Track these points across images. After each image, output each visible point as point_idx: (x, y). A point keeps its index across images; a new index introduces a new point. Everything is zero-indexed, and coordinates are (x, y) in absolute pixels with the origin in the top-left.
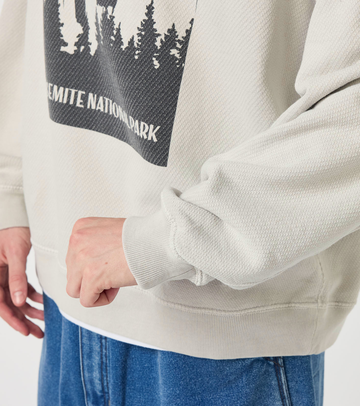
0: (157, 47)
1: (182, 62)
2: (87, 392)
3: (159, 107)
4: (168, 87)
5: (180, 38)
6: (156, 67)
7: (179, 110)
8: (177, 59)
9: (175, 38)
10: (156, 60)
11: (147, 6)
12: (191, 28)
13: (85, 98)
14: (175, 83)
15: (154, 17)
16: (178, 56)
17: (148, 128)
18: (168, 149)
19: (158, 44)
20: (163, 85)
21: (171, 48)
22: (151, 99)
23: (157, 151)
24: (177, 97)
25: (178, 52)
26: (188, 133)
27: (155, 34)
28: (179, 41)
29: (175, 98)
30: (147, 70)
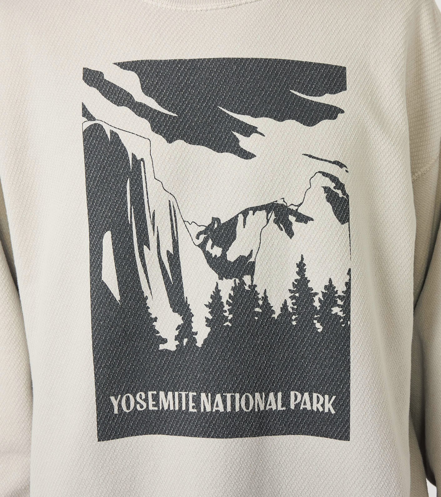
0: (316, 308)
1: (347, 320)
3: (331, 375)
4: (337, 351)
5: (340, 293)
6: (319, 331)
7: (353, 375)
8: (340, 318)
9: (334, 295)
10: (318, 322)
11: (297, 264)
12: (350, 280)
13: (197, 401)
14: (344, 345)
15: (307, 274)
16: (341, 314)
17: (323, 399)
18: (348, 421)
19: (317, 304)
20: (330, 350)
21: (332, 307)
22: (321, 367)
23: (337, 424)
24: (349, 360)
25: (341, 309)
26: (368, 399)
27: (312, 293)
28: (339, 297)
29: (347, 362)
30: (310, 335)
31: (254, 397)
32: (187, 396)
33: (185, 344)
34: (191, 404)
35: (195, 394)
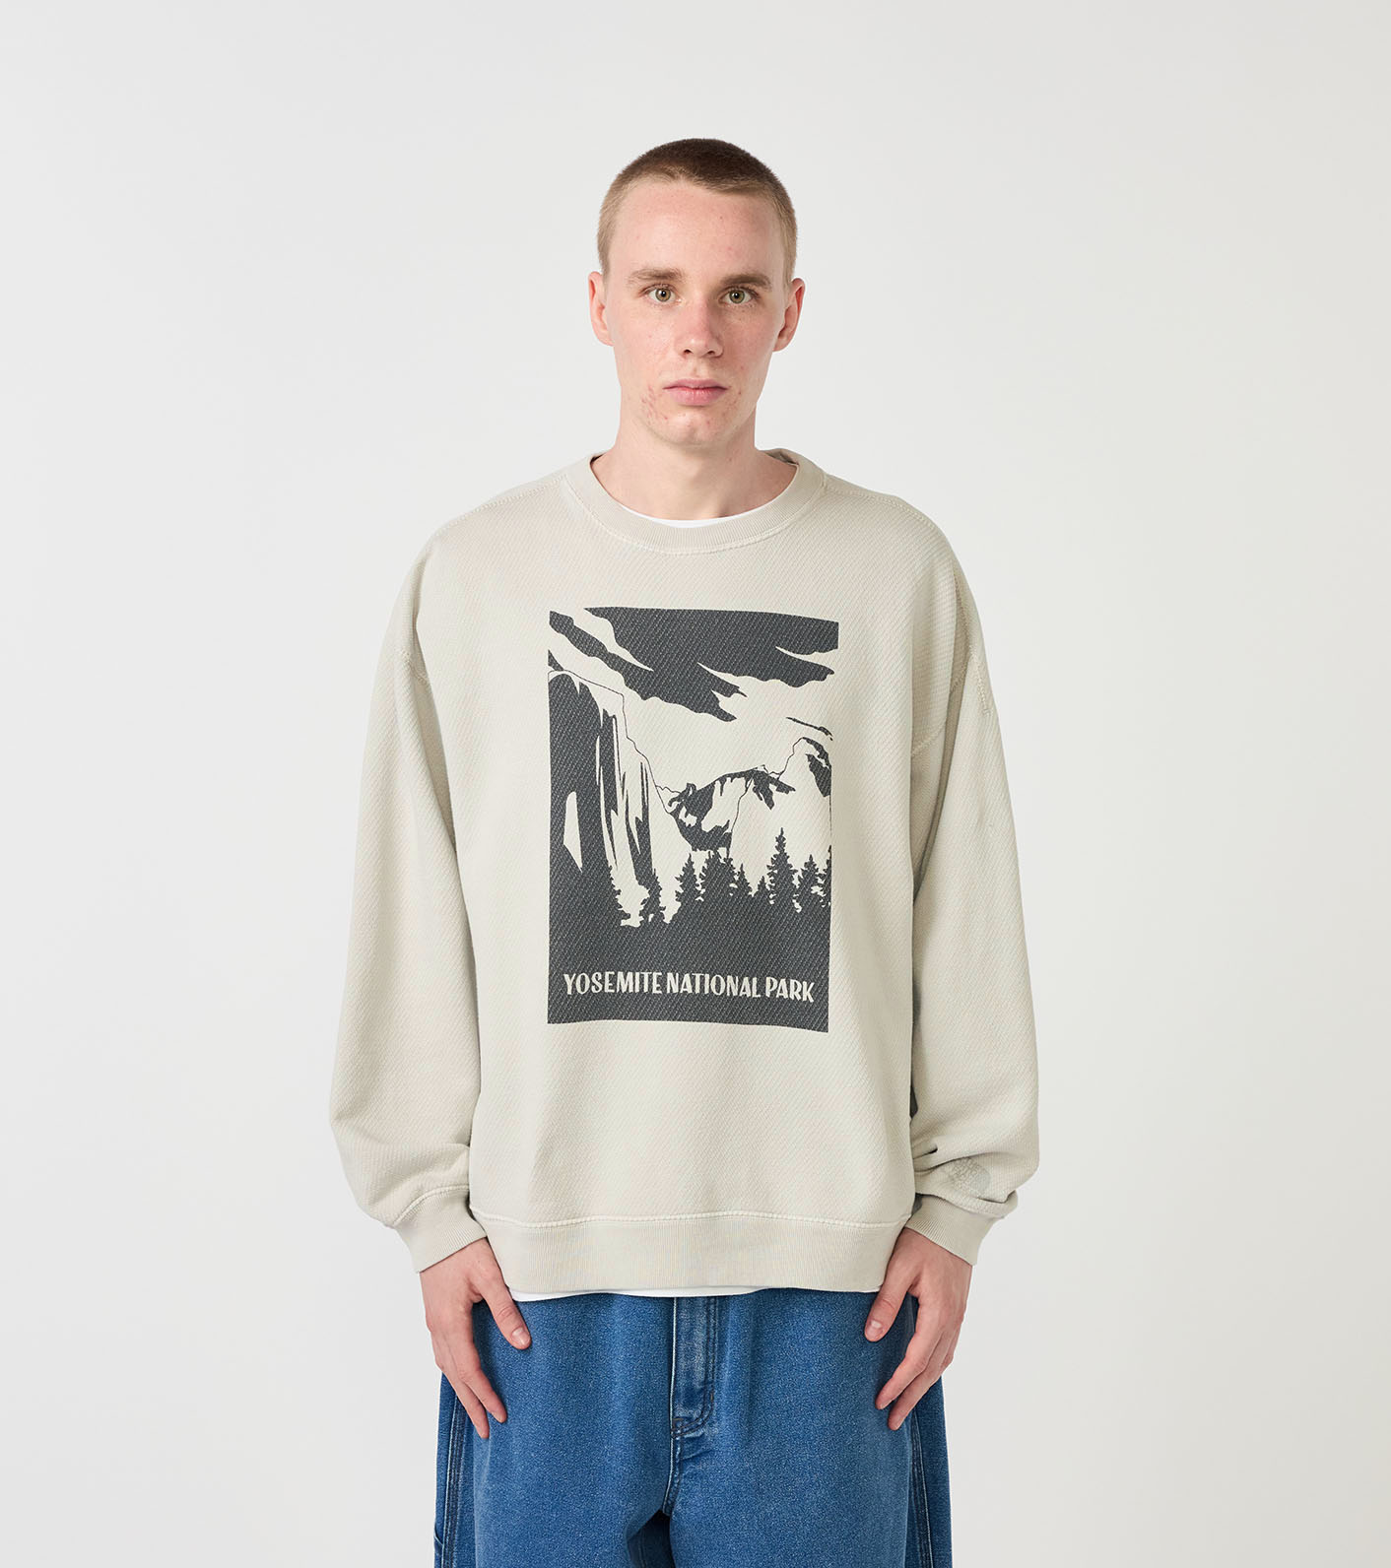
0: (795, 886)
1: (828, 900)
2: (675, 1392)
3: (809, 960)
4: (816, 934)
5: (820, 871)
6: (798, 911)
7: (833, 960)
8: (821, 898)
9: (814, 873)
10: (797, 902)
11: (776, 838)
12: (831, 858)
13: (662, 981)
14: (824, 928)
15: (787, 850)
16: (821, 894)
17: (801, 986)
18: (826, 1010)
19: (796, 882)
20: (809, 932)
21: (812, 886)
22: (799, 950)
23: (815, 1014)
24: (829, 944)
25: (821, 889)
27: (791, 870)
28: (820, 875)
29: (826, 946)
30: (788, 916)
31: (726, 980)
32: (650, 977)
33: (650, 920)
34: (655, 985)
35: (660, 974)
